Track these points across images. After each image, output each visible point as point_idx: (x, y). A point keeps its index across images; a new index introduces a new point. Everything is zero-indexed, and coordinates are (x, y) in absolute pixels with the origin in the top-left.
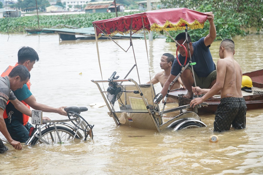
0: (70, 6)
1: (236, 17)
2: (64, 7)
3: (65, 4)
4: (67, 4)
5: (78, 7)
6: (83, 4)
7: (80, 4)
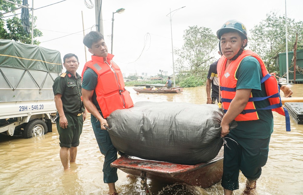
0: (145, 79)
1: (202, 80)
2: (143, 79)
3: (143, 78)
4: (144, 78)
5: (147, 79)
6: (149, 78)
7: (148, 78)
